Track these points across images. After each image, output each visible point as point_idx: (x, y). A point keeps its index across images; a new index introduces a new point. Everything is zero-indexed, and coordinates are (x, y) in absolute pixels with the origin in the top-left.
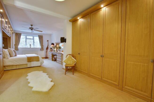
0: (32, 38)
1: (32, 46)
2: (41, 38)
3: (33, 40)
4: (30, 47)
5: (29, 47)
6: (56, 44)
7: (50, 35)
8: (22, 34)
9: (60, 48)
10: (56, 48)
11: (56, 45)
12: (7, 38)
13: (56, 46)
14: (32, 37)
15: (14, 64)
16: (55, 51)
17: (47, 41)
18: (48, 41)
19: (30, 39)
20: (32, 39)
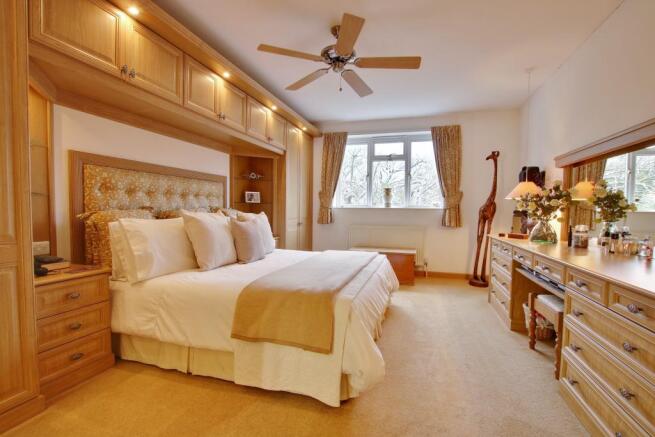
0: (402, 153)
1: (397, 202)
2: (447, 141)
3: (402, 163)
4: (388, 204)
5: (383, 206)
6: (569, 168)
7: (516, 111)
8: (349, 137)
9: (613, 205)
10: (559, 213)
11: (569, 183)
12: (272, 160)
13: (562, 194)
14: (397, 148)
15: (158, 335)
16: (546, 237)
17: (491, 161)
18: (494, 156)
19: (390, 158)
20: (398, 158)
